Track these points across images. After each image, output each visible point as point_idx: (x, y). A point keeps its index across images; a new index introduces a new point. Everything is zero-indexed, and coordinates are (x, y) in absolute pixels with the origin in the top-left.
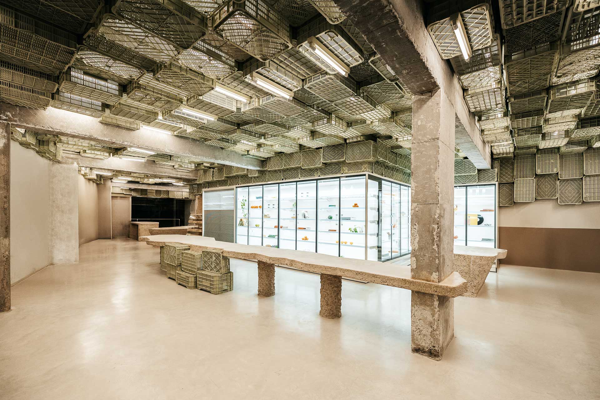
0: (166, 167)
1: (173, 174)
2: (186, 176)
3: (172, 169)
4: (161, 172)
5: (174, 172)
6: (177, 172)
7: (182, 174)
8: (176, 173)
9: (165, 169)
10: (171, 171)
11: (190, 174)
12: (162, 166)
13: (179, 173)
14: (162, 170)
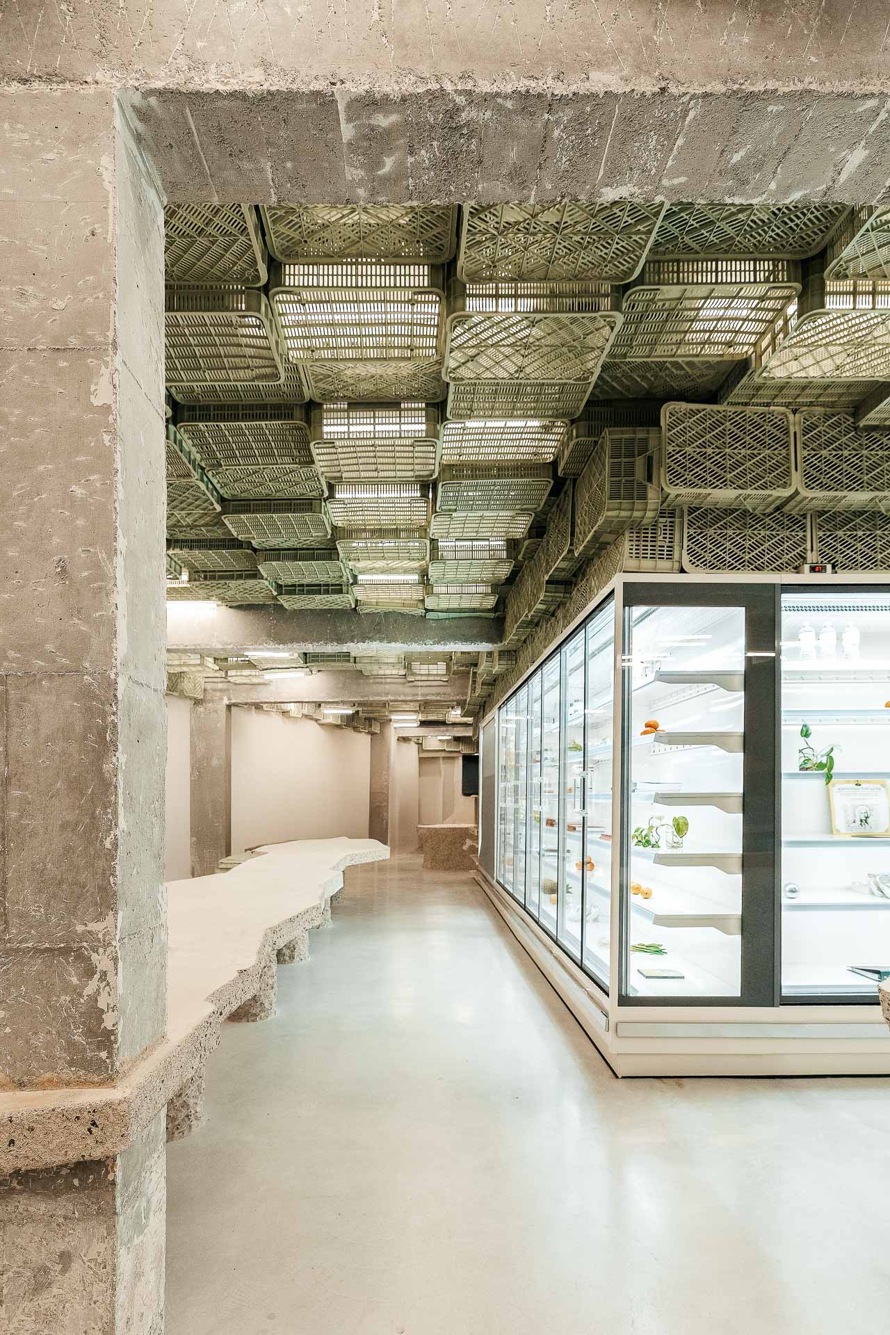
0: (388, 680)
1: (404, 695)
2: (438, 694)
3: (404, 683)
4: (378, 695)
5: (408, 690)
6: (414, 689)
7: (427, 692)
8: (414, 691)
9: (387, 687)
10: (400, 688)
11: (448, 690)
12: (380, 680)
13: (420, 691)
14: (380, 688)
